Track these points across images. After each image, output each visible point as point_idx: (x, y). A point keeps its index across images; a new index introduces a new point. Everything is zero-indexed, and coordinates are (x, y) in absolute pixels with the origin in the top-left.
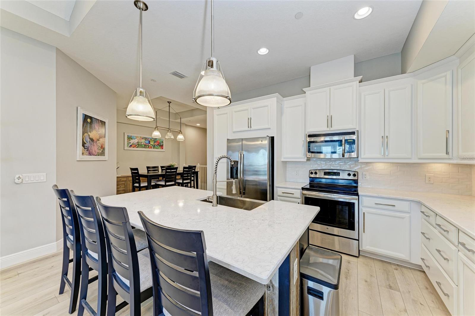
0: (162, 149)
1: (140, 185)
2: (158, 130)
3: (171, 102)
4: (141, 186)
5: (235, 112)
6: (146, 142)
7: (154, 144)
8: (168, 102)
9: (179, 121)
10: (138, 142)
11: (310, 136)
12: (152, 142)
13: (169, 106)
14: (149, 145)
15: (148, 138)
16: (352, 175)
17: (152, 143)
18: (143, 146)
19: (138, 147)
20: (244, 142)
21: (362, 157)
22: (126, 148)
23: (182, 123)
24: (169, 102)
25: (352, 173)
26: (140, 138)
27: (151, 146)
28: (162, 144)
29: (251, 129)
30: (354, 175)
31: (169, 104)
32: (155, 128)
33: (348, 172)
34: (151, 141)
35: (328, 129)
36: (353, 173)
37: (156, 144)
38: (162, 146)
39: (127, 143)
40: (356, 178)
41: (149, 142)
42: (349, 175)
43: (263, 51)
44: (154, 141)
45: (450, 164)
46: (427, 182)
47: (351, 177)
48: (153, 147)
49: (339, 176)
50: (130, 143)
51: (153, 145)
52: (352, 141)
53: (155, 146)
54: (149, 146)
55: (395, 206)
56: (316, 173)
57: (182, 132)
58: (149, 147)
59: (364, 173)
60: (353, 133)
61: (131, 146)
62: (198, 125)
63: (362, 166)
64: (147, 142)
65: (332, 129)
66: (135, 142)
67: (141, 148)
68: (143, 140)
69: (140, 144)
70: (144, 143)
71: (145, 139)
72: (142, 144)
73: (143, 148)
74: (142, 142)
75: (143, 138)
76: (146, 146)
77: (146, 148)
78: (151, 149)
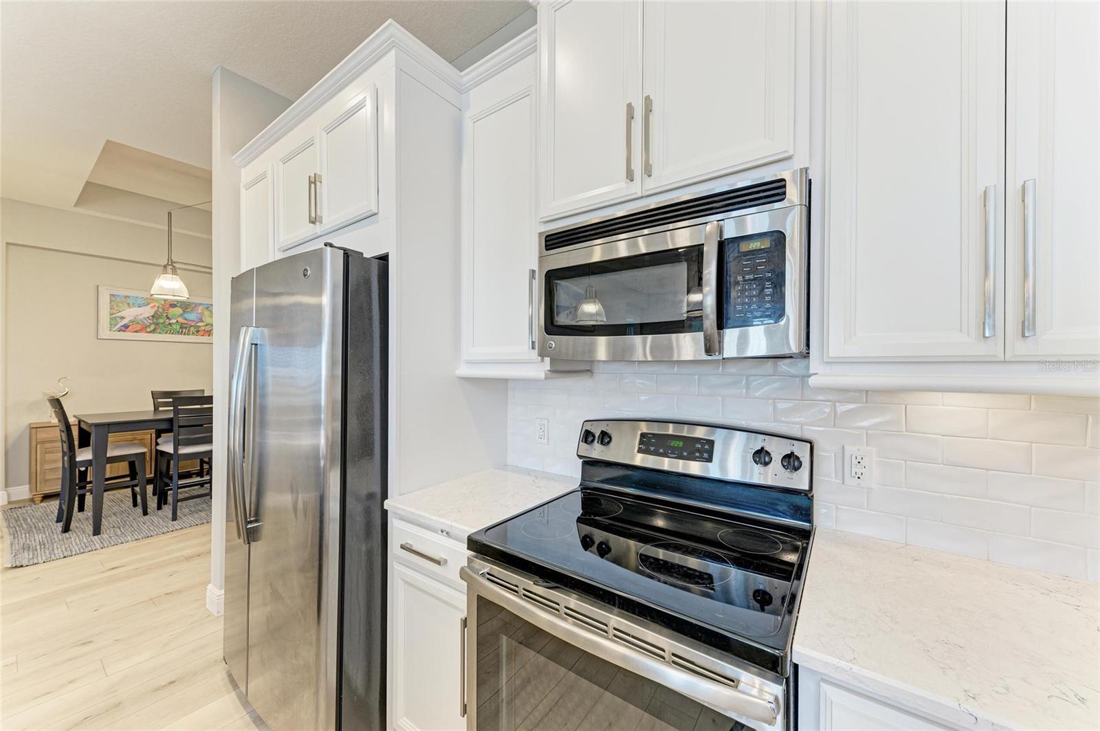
5: (284, 161)
6: (186, 316)
10: (153, 316)
11: (554, 241)
14: (200, 327)
15: (196, 306)
16: (777, 457)
19: (153, 331)
21: (834, 351)
22: (105, 333)
25: (777, 449)
26: (163, 302)
29: (323, 229)
30: (791, 461)
32: (165, 267)
35: (636, 189)
36: (787, 448)
39: (111, 319)
40: (800, 481)
41: (202, 316)
42: (761, 456)
47: (774, 475)
49: (711, 461)
50: (123, 318)
52: (765, 244)
56: (605, 438)
58: (198, 331)
59: (849, 449)
60: (772, 192)
61: (126, 327)
63: (841, 408)
64: (192, 316)
65: (652, 185)
66: (141, 317)
67: (166, 333)
68: (173, 309)
69: (161, 321)
70: (180, 320)
71: (182, 308)
72: (170, 322)
73: (177, 336)
74: (170, 316)
75: (175, 303)
76: (186, 328)
77: (188, 334)
78: (207, 337)
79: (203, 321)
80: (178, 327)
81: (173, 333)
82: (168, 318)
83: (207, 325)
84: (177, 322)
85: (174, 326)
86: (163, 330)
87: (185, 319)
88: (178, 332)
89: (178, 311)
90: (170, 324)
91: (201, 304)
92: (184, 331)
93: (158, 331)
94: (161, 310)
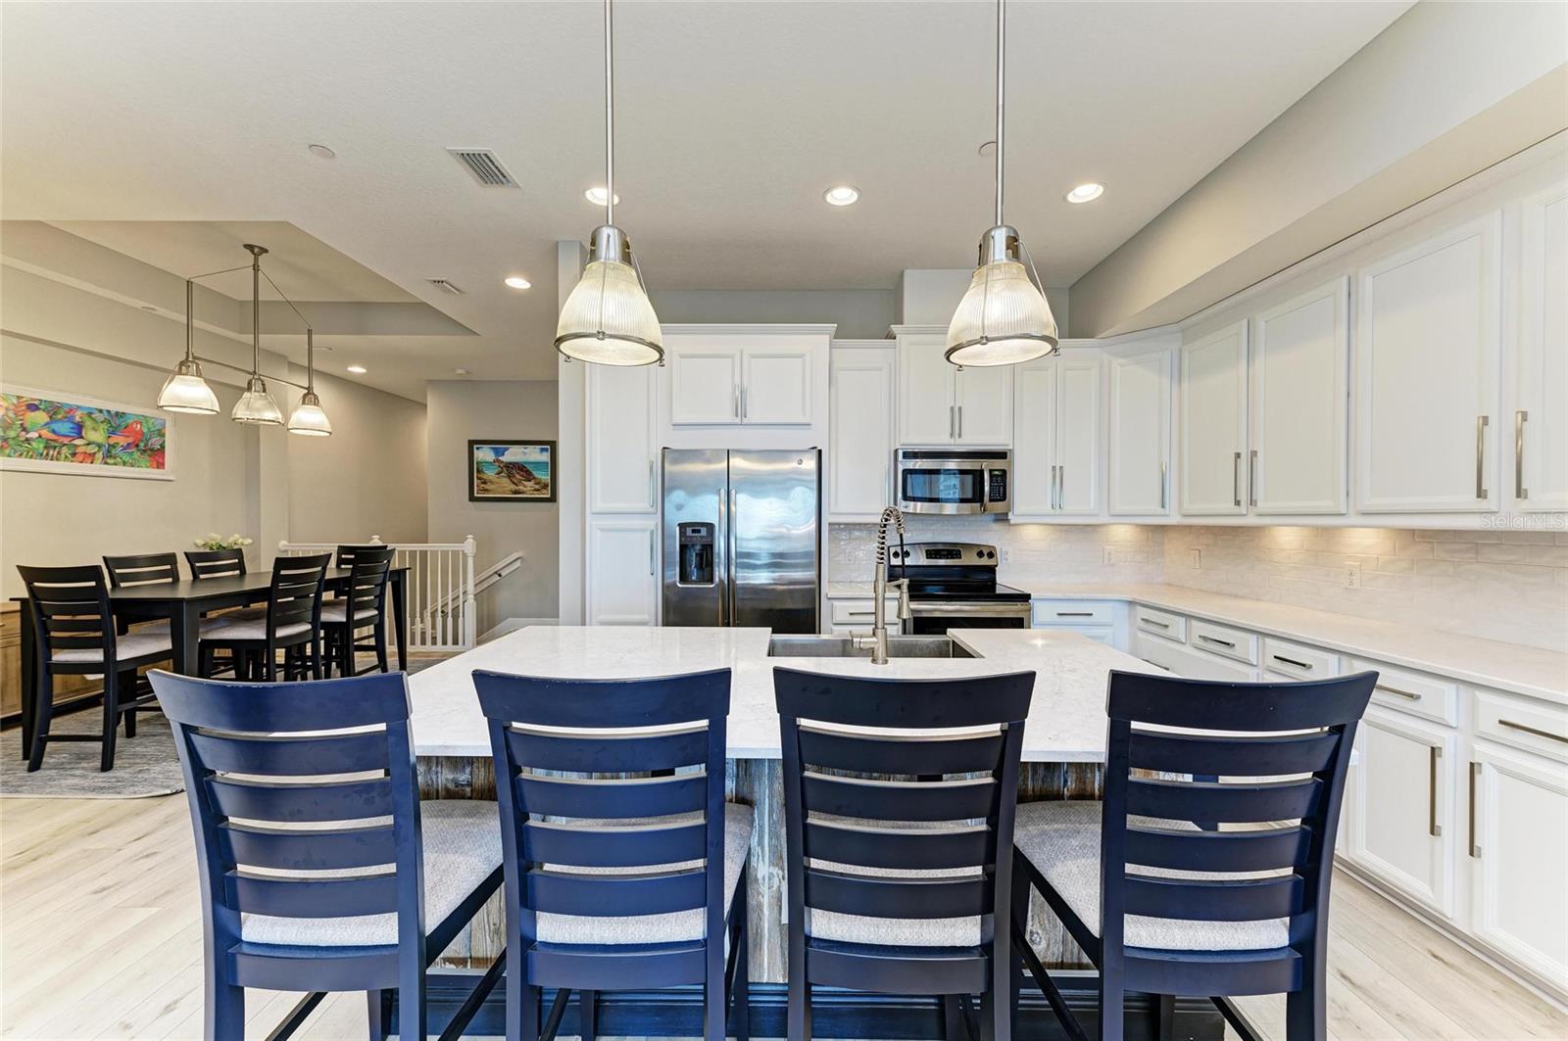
0: (161, 465)
1: (110, 654)
2: (199, 374)
3: (266, 251)
4: (120, 657)
5: (682, 356)
6: (54, 426)
7: (111, 442)
8: (250, 247)
9: (249, 338)
11: (907, 455)
12: (94, 429)
13: (256, 268)
14: (76, 446)
15: (72, 409)
16: (984, 555)
17: (95, 435)
18: (39, 446)
20: (737, 462)
21: (1016, 511)
23: (263, 350)
24: (256, 250)
25: (986, 552)
26: (15, 401)
27: (92, 449)
28: (155, 442)
29: (745, 421)
30: (990, 557)
31: (256, 256)
33: (977, 550)
34: (88, 423)
35: (952, 441)
36: (988, 551)
37: (122, 441)
38: (157, 456)
40: (993, 562)
41: (79, 428)
42: (981, 554)
43: (842, 196)
44: (105, 426)
45: (1137, 525)
46: (1106, 562)
47: (985, 560)
48: (99, 456)
49: (960, 558)
51: (100, 446)
53: (113, 452)
54: (79, 450)
55: (1091, 615)
56: (906, 554)
57: (316, 397)
58: (74, 455)
59: (1004, 549)
60: (1003, 455)
62: (357, 370)
64: (65, 428)
65: (959, 441)
67: (21, 455)
68: (33, 414)
69: (12, 434)
70: (46, 433)
71: (48, 413)
72: (28, 436)
73: (38, 461)
74: (28, 425)
75: (36, 403)
76: (55, 447)
77: (57, 460)
78: (89, 465)
79: (82, 437)
80: (42, 446)
81: (31, 457)
82: (24, 429)
83: (88, 444)
84: (40, 436)
85: (35, 445)
86: (15, 452)
87: (54, 432)
88: (42, 455)
89: (41, 417)
90: (27, 440)
91: (79, 407)
92: (51, 453)
93: (7, 451)
94: (11, 414)
